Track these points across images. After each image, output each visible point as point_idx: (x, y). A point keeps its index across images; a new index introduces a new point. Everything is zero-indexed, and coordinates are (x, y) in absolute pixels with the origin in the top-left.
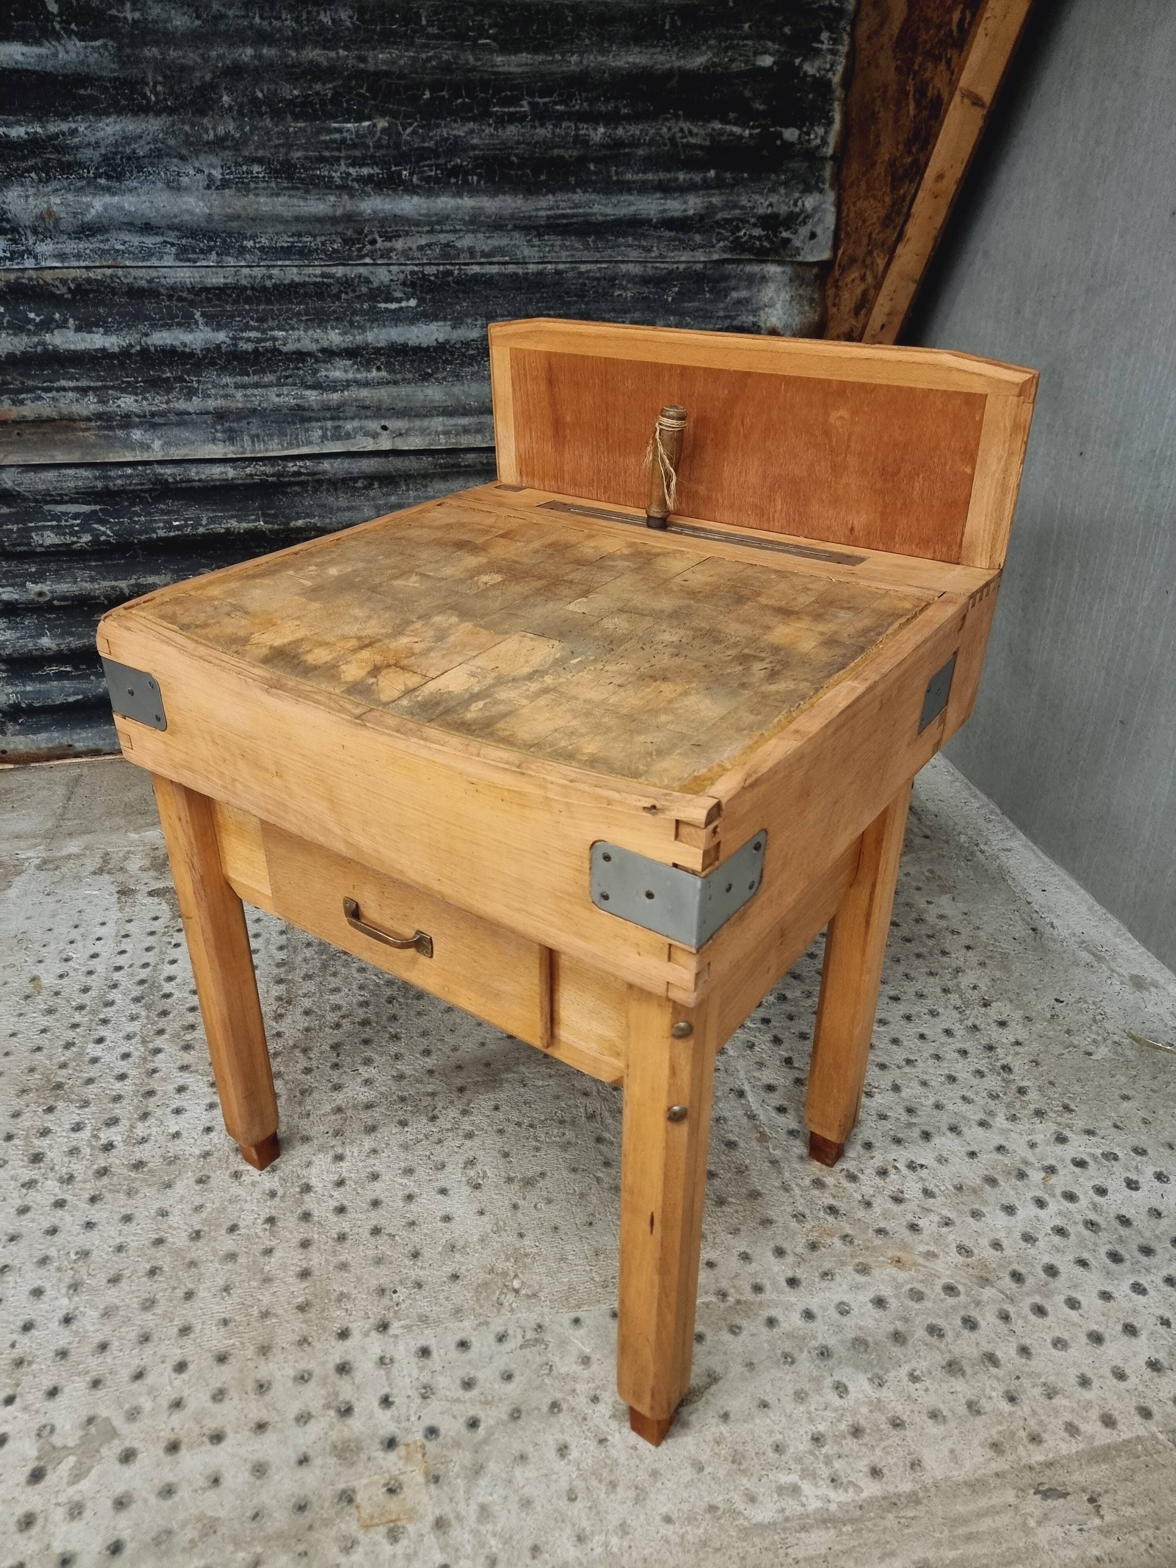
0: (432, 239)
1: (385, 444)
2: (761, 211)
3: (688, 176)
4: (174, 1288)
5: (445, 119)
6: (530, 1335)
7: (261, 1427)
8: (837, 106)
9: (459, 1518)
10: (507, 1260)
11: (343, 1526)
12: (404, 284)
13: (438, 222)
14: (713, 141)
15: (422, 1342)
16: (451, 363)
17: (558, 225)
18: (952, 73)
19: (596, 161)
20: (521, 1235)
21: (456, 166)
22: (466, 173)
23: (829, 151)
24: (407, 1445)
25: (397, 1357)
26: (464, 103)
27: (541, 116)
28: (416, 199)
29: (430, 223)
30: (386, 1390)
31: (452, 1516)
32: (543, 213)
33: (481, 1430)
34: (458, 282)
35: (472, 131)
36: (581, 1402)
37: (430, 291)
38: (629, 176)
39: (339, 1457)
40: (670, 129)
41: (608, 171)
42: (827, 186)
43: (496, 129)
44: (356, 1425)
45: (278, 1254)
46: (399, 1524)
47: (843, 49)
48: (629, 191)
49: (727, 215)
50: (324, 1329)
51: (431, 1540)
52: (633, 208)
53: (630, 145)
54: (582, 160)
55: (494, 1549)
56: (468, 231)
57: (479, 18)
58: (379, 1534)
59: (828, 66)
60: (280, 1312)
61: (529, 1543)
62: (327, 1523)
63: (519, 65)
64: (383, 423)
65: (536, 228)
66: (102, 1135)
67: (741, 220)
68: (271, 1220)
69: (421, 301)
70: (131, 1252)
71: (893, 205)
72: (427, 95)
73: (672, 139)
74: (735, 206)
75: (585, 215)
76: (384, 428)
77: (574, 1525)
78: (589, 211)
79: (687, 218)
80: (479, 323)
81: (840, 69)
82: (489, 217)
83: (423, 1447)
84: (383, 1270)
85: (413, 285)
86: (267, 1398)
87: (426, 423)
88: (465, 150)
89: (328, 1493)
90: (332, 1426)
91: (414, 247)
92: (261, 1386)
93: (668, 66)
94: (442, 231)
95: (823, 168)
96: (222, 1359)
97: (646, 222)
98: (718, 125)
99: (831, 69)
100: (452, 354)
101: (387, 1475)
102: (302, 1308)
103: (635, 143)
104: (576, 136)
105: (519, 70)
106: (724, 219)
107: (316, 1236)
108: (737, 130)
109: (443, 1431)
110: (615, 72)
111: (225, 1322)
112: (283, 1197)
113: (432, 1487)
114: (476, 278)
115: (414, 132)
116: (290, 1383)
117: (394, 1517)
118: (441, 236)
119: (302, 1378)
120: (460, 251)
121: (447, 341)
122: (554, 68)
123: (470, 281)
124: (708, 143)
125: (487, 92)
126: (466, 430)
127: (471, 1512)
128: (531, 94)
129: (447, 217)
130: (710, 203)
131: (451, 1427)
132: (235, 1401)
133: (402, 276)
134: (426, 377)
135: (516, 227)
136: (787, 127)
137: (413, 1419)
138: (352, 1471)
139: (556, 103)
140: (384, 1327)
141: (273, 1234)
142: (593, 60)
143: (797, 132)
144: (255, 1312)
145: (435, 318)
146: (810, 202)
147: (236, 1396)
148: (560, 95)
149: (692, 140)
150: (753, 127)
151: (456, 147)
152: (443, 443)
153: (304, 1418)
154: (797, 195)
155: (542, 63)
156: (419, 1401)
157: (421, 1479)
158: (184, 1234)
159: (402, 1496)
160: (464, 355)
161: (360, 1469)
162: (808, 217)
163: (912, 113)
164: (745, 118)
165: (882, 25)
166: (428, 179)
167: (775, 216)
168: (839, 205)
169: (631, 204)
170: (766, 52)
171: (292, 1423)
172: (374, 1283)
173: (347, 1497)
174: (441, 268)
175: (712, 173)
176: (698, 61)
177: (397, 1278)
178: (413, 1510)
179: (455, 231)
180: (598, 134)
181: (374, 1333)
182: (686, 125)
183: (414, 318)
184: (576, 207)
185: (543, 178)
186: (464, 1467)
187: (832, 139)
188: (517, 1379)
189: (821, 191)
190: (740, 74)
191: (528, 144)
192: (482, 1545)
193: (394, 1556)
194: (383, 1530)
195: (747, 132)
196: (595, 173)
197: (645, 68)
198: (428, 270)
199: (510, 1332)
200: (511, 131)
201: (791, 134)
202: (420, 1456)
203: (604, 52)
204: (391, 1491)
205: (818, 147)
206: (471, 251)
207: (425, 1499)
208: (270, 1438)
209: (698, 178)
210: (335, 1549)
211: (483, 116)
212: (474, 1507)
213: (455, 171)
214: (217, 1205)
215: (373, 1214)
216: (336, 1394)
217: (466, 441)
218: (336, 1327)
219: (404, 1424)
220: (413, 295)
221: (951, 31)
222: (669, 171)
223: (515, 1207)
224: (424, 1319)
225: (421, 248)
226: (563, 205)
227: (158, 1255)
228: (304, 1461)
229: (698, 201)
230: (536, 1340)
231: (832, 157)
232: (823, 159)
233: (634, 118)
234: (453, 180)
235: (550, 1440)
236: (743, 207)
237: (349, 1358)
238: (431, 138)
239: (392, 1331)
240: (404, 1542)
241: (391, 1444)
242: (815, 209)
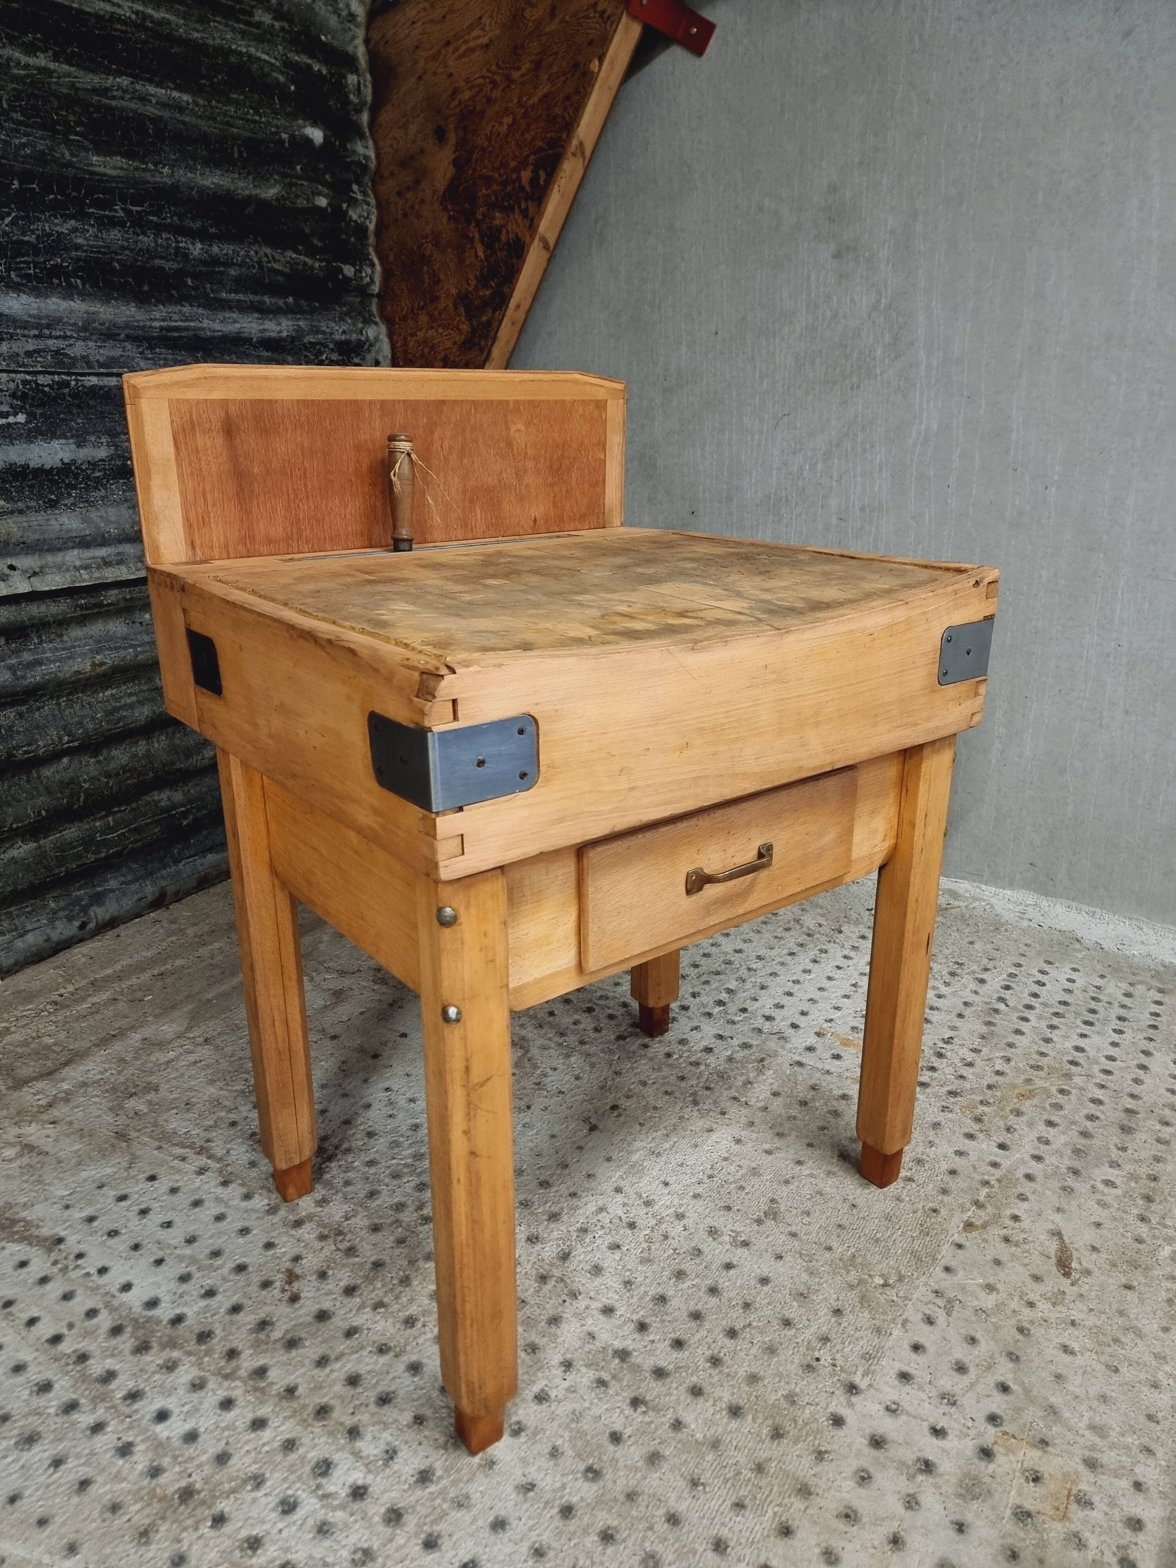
0: (41, 344)
1: (22, 586)
2: (337, 337)
3: (273, 301)
4: (651, 1528)
5: (43, 213)
6: (941, 1302)
7: (896, 1541)
8: (371, 250)
9: (1093, 1448)
10: (848, 1271)
11: (1052, 1534)
12: (14, 395)
13: (48, 326)
14: (291, 268)
15: (893, 1373)
16: (74, 487)
17: (169, 339)
18: (532, 220)
19: (195, 276)
20: (829, 1249)
21: (56, 266)
22: (68, 276)
23: (376, 289)
24: (995, 1443)
25: (895, 1398)
26: (55, 199)
27: (139, 224)
28: (24, 298)
29: (38, 326)
30: (925, 1426)
31: (1087, 1453)
32: (157, 324)
33: (1014, 1387)
34: (75, 395)
35: (75, 230)
36: (1027, 1314)
37: (42, 404)
38: (224, 295)
39: (975, 1497)
40: (256, 253)
41: (205, 288)
42: (378, 320)
43: (100, 231)
44: (946, 1466)
45: (688, 1418)
46: (1074, 1492)
47: (373, 201)
48: (230, 308)
49: (311, 338)
50: (818, 1431)
51: (1104, 1480)
52: (237, 325)
53: (224, 264)
54: (180, 274)
55: (1136, 1442)
56: (77, 339)
57: (64, 113)
58: (1077, 1513)
59: (366, 214)
60: (763, 1455)
61: (1142, 1419)
62: (1043, 1544)
63: (115, 168)
64: (9, 562)
65: (148, 339)
66: (332, 1489)
67: (322, 344)
68: (636, 1402)
69: (31, 416)
70: (554, 1545)
71: (474, 330)
72: (16, 184)
73: (260, 263)
74: (318, 331)
75: (195, 329)
76: (12, 568)
77: (1140, 1382)
78: (200, 325)
79: (281, 339)
80: (104, 440)
81: (374, 218)
82: (102, 324)
83: (1005, 1433)
84: (785, 1353)
85: (24, 397)
86: (865, 1519)
87: (59, 558)
88: (66, 249)
89: (1009, 1526)
90: (936, 1486)
91: (21, 351)
92: (847, 1516)
93: (247, 192)
94: (51, 337)
95: (370, 305)
96: (786, 1531)
97: (248, 341)
98: (291, 254)
99: (367, 218)
100: (76, 476)
101: (1017, 1474)
102: (777, 1434)
103: (229, 263)
104: (177, 248)
105: (114, 173)
106: (310, 343)
107: (694, 1379)
108: (309, 261)
109: (998, 1412)
110: (202, 190)
111: (739, 1506)
112: (614, 1377)
113: (1050, 1449)
114: (93, 391)
115: (13, 223)
116: (862, 1492)
117: (1066, 1492)
118: (50, 342)
119: (863, 1478)
120: (74, 361)
121: (74, 461)
122: (148, 177)
123: (86, 394)
124: (287, 270)
125: (79, 192)
126: (106, 563)
127: (1091, 1437)
128: (123, 200)
129: (59, 320)
130: (299, 326)
131: (997, 1403)
132: (849, 1547)
133: (12, 385)
134: (53, 505)
135: (128, 337)
136: (345, 263)
137: (970, 1424)
138: (997, 1496)
139: (148, 213)
140: (852, 1389)
141: (657, 1409)
142: (183, 176)
143: (353, 269)
144: (747, 1474)
145: (54, 436)
146: (371, 332)
147: (842, 1544)
148: (151, 205)
149: (276, 266)
150: (320, 260)
151: (58, 244)
152: (86, 579)
153: (911, 1502)
154: (360, 325)
155: (137, 169)
156: (953, 1409)
157: (1036, 1453)
158: (579, 1484)
159: (1046, 1475)
160: (88, 477)
161: (1000, 1490)
162: (371, 345)
163: (481, 254)
164: (311, 251)
165: (417, 182)
166: (28, 277)
167: (348, 342)
168: (390, 336)
169: (235, 322)
170: (319, 194)
171: (910, 1514)
172: (794, 1368)
173: (1023, 1515)
174: (56, 378)
175: (291, 299)
176: (271, 192)
177: (802, 1349)
178: (1066, 1475)
179: (65, 337)
180: (197, 249)
181: (854, 1399)
182: (268, 251)
183: (30, 435)
184: (187, 320)
185: (146, 288)
186: (1043, 1418)
187: (377, 279)
188: (978, 1336)
189: (376, 323)
190: (303, 211)
191: (131, 250)
192: (1127, 1448)
193: (1106, 1514)
194: (1073, 1507)
195: (317, 265)
196: (194, 289)
197: (228, 191)
198: (42, 379)
199: (928, 1312)
200: (115, 235)
201: (349, 271)
202: (1013, 1440)
203: (192, 169)
204: (1036, 1480)
205: (368, 285)
206: (85, 359)
207: (1059, 1461)
208: (914, 1540)
209: (281, 303)
210: (1075, 1553)
211: (81, 216)
212: (1087, 1433)
213: (57, 271)
214: (567, 1435)
215: (707, 1325)
216: (902, 1463)
217: (111, 574)
218: (824, 1422)
219: (972, 1432)
220: (21, 409)
221: (522, 188)
222: (255, 293)
223: (794, 1235)
224: (867, 1357)
225: (28, 354)
226: (175, 317)
227: (586, 1519)
228: (960, 1528)
229: (289, 323)
230: (949, 1301)
231: (378, 295)
232: (372, 295)
233: (224, 238)
234: (55, 281)
235: (1052, 1351)
236: (324, 333)
237: (868, 1431)
238: (33, 232)
239: (863, 1384)
240: (1096, 1499)
241: (986, 1453)
242: (377, 339)
